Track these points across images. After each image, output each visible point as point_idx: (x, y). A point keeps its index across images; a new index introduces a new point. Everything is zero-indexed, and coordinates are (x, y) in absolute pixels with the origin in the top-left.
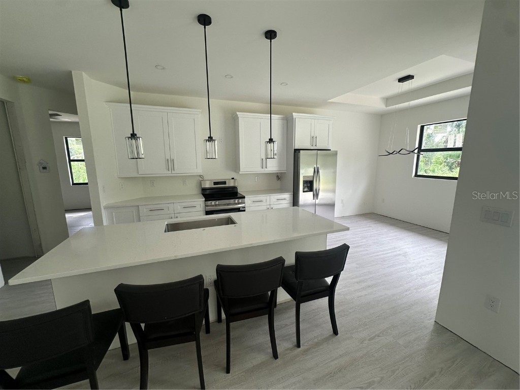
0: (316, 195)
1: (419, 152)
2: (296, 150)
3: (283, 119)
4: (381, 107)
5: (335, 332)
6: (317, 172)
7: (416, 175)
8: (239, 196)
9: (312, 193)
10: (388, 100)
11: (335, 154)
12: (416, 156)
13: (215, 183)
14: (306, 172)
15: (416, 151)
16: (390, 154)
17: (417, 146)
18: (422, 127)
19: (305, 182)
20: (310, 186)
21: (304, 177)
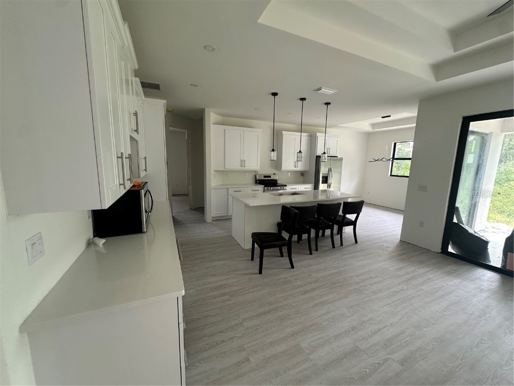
0: (329, 186)
1: (393, 160)
2: (317, 157)
3: (309, 136)
4: (369, 129)
5: (356, 242)
6: (330, 170)
7: (391, 175)
8: (278, 185)
9: (326, 184)
10: (373, 125)
11: (342, 159)
12: (391, 162)
13: (265, 177)
14: (323, 171)
15: (391, 160)
16: (376, 160)
17: (391, 157)
18: (395, 144)
19: (323, 177)
20: (325, 180)
21: (323, 174)
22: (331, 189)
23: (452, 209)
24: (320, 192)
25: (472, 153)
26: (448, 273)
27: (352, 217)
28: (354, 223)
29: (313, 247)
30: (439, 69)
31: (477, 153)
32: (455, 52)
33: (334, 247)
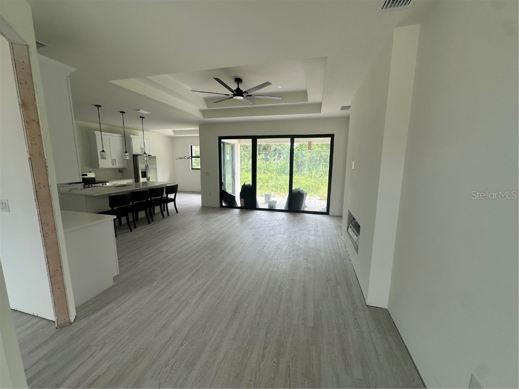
0: (148, 179)
2: (134, 155)
3: (122, 137)
4: (172, 134)
5: (177, 212)
6: (147, 167)
7: (192, 169)
9: (146, 178)
10: (175, 132)
11: (155, 157)
12: (191, 160)
14: (141, 167)
16: (180, 158)
17: (190, 156)
18: (191, 146)
19: (142, 173)
20: (144, 175)
21: (141, 170)
22: (150, 180)
23: (221, 184)
24: (141, 184)
25: (228, 154)
26: (222, 213)
27: (171, 196)
28: (174, 200)
29: (150, 220)
30: (203, 112)
31: (231, 154)
32: (208, 107)
33: (164, 217)
